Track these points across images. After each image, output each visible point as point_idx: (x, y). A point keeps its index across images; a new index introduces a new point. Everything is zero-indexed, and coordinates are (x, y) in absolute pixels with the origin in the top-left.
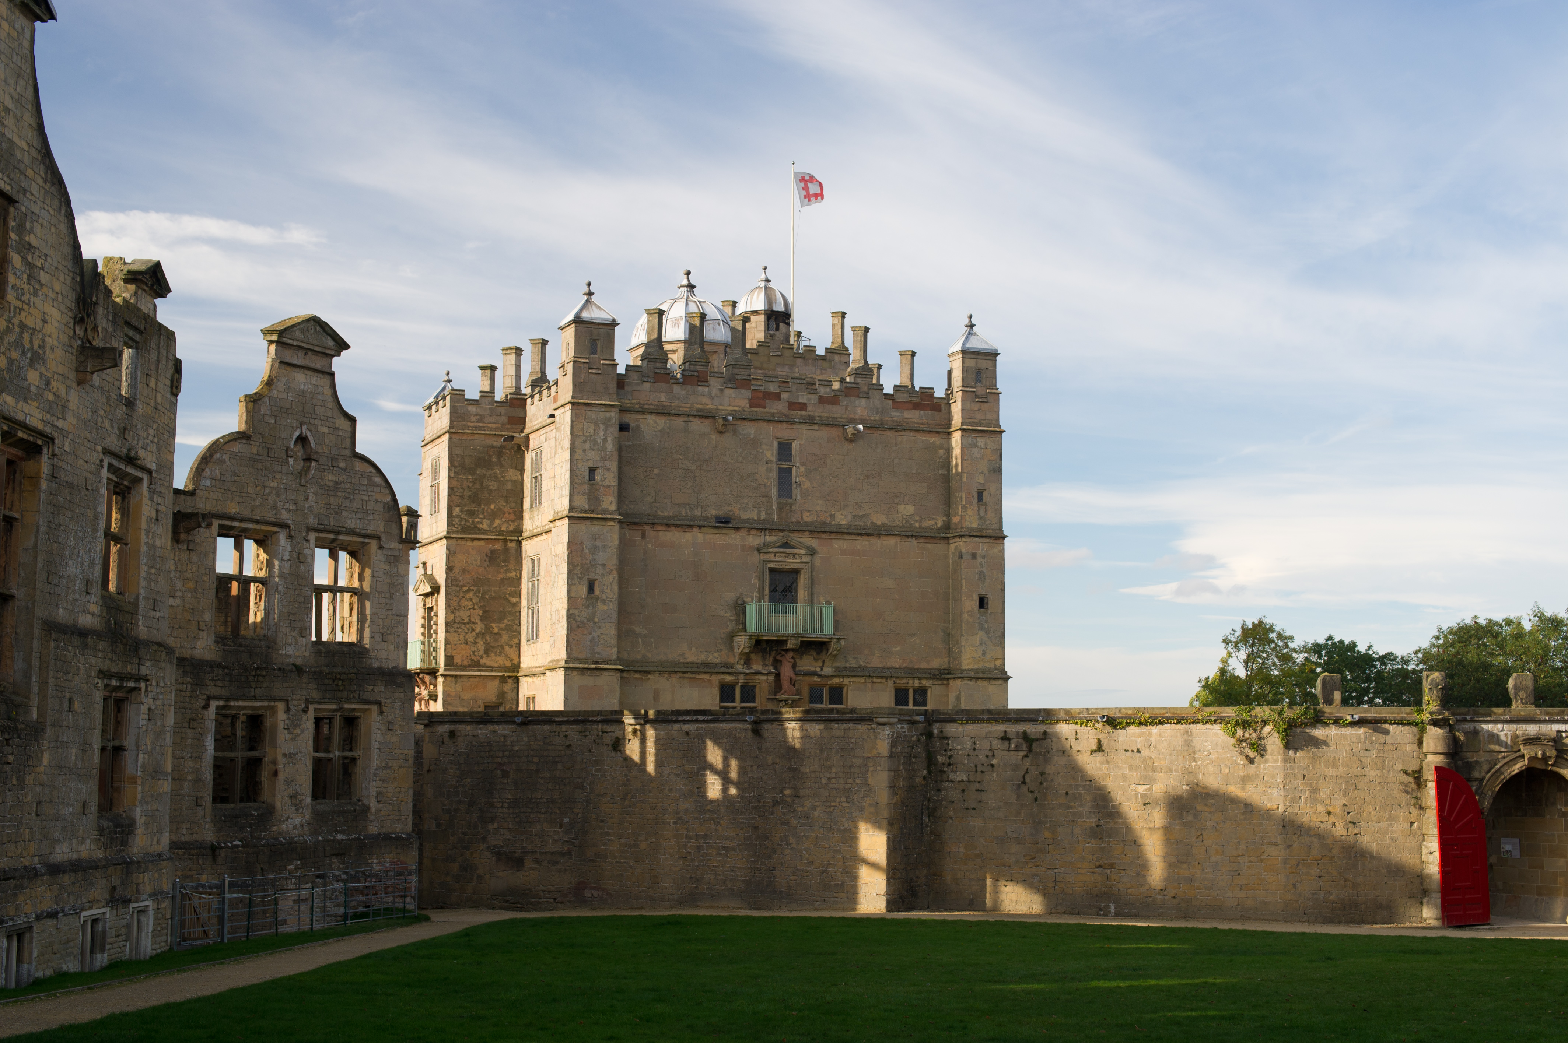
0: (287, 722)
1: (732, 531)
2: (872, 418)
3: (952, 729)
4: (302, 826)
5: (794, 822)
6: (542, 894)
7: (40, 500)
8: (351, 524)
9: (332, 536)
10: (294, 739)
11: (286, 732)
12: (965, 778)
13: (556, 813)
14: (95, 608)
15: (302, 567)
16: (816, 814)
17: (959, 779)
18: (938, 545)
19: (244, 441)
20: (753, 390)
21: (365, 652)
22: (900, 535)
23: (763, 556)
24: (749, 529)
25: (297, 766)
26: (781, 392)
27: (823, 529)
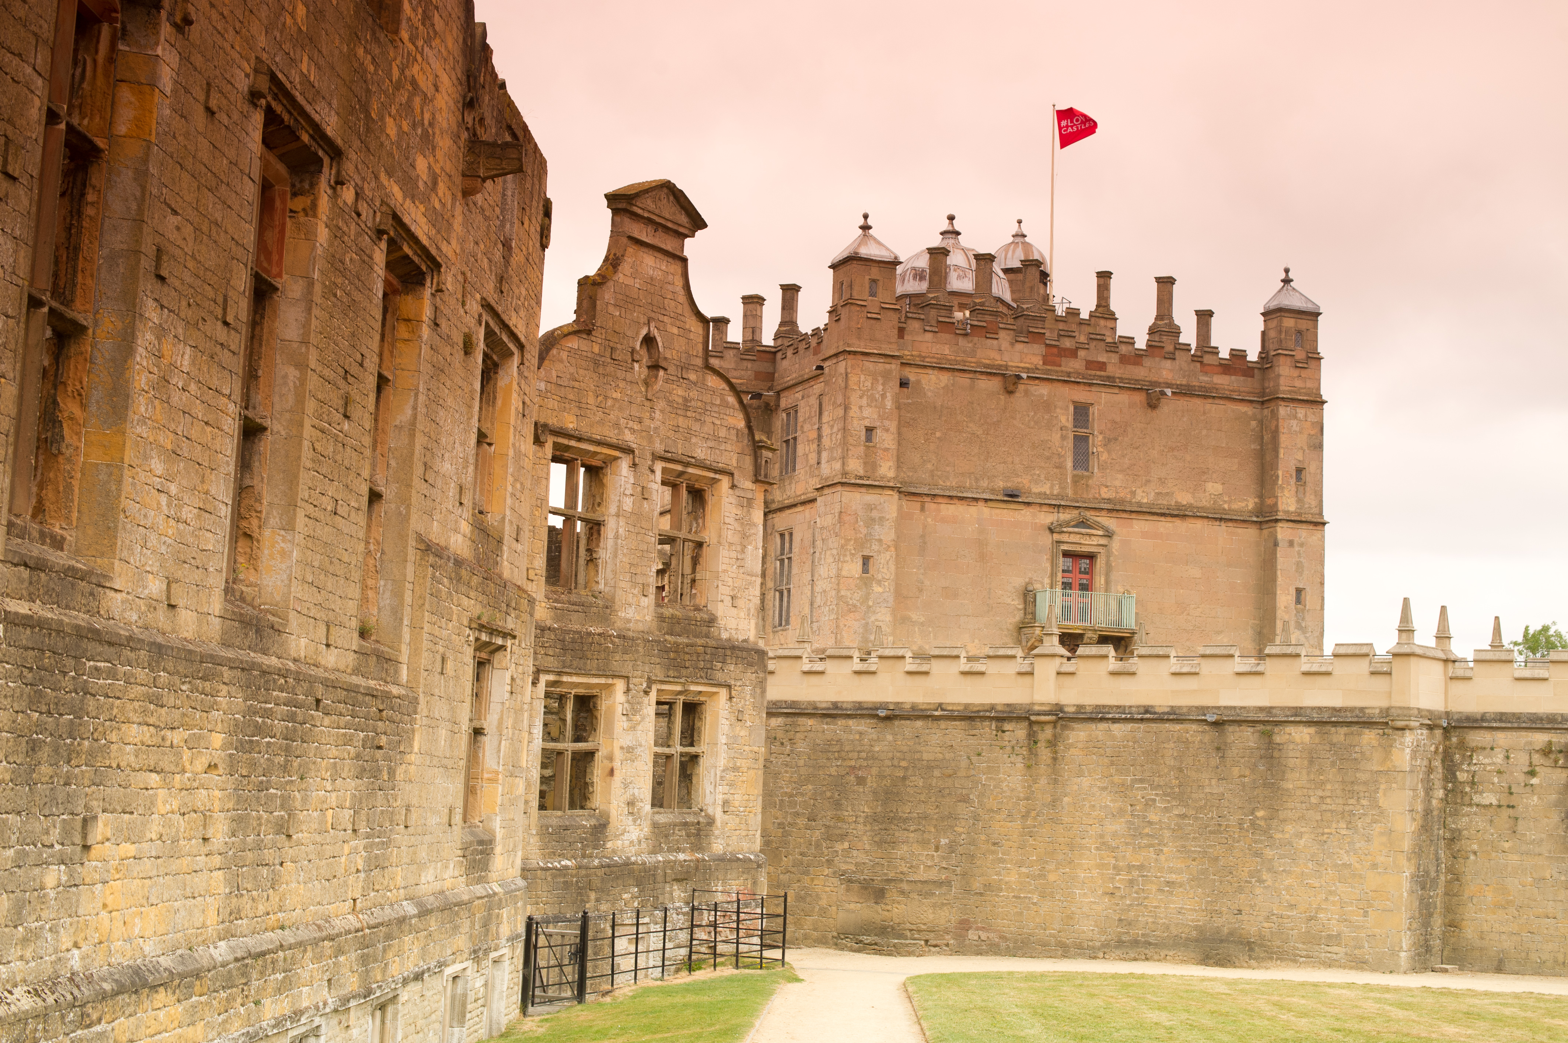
0: (626, 705)
1: (1021, 507)
2: (1178, 383)
3: (1477, 738)
4: (640, 842)
5: (1269, 853)
6: (908, 934)
7: (420, 354)
8: (701, 453)
9: (679, 468)
10: (633, 728)
11: (624, 718)
12: (1495, 802)
13: (930, 832)
14: (465, 527)
16: (1302, 842)
17: (1486, 802)
18: (1253, 530)
19: (585, 336)
20: (1047, 345)
21: (712, 621)
22: (1207, 517)
23: (1056, 537)
24: (1041, 504)
25: (636, 763)
26: (1077, 348)
27: (1123, 508)
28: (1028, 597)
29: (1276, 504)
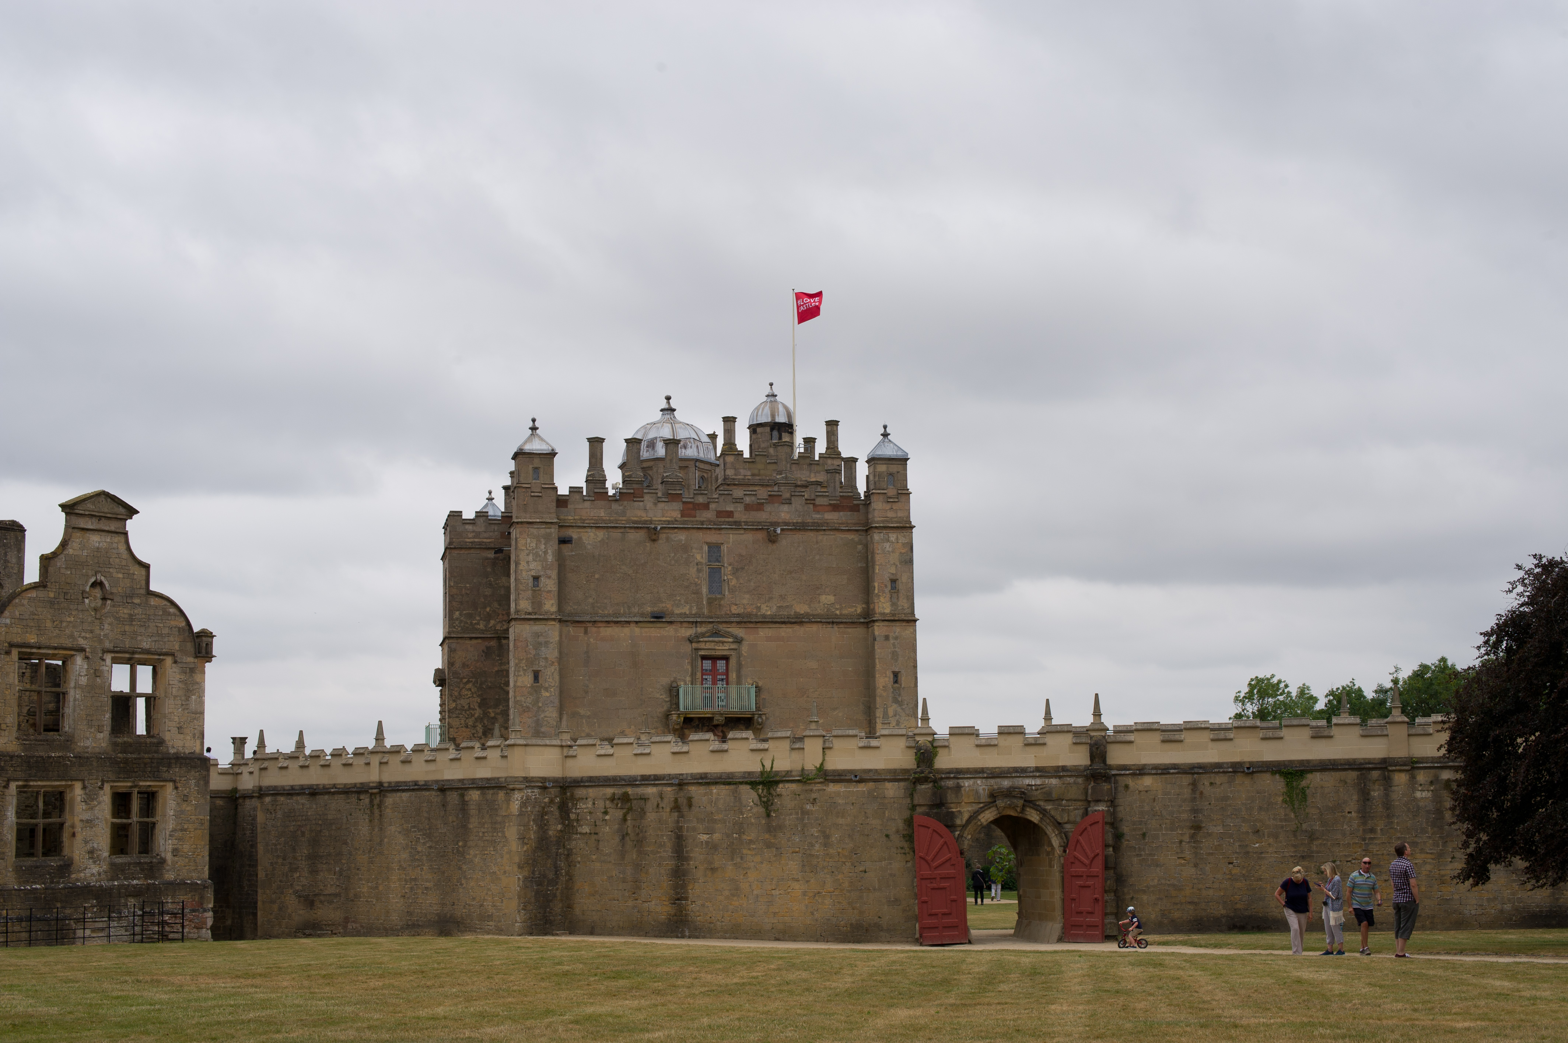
0: (83, 796)
1: (666, 625)
2: (795, 521)
3: (580, 792)
4: (99, 874)
5: (464, 867)
6: (323, 925)
8: (145, 645)
9: (127, 656)
10: (92, 809)
11: (83, 804)
12: (588, 831)
13: (331, 863)
15: (98, 680)
17: (584, 831)
18: (858, 629)
19: (42, 589)
20: (684, 503)
21: (161, 742)
22: (821, 622)
23: (695, 645)
24: (681, 622)
25: (94, 829)
26: (709, 503)
27: (749, 620)
28: (673, 692)
29: (874, 608)
